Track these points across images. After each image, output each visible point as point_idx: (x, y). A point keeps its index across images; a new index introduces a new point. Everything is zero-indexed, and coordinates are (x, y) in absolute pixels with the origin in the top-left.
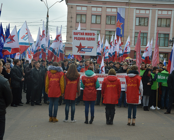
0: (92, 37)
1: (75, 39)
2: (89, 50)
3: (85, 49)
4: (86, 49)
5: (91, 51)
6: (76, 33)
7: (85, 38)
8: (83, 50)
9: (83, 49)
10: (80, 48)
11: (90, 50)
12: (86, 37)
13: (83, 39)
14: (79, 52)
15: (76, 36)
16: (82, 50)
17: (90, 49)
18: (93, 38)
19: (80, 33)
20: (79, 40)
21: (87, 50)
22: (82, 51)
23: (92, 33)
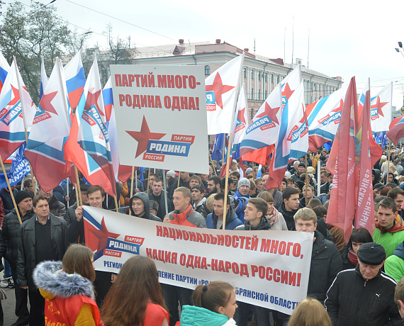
0: (186, 92)
1: (124, 103)
2: (177, 149)
3: (163, 143)
4: (166, 146)
5: (186, 155)
6: (124, 76)
7: (158, 98)
8: (158, 147)
9: (157, 142)
10: (145, 139)
11: (183, 150)
12: (162, 92)
13: (153, 102)
14: (142, 155)
15: (125, 90)
16: (153, 146)
17: (182, 145)
18: (191, 99)
19: (137, 76)
20: (138, 106)
21: (171, 148)
22: (154, 151)
23: (185, 77)
